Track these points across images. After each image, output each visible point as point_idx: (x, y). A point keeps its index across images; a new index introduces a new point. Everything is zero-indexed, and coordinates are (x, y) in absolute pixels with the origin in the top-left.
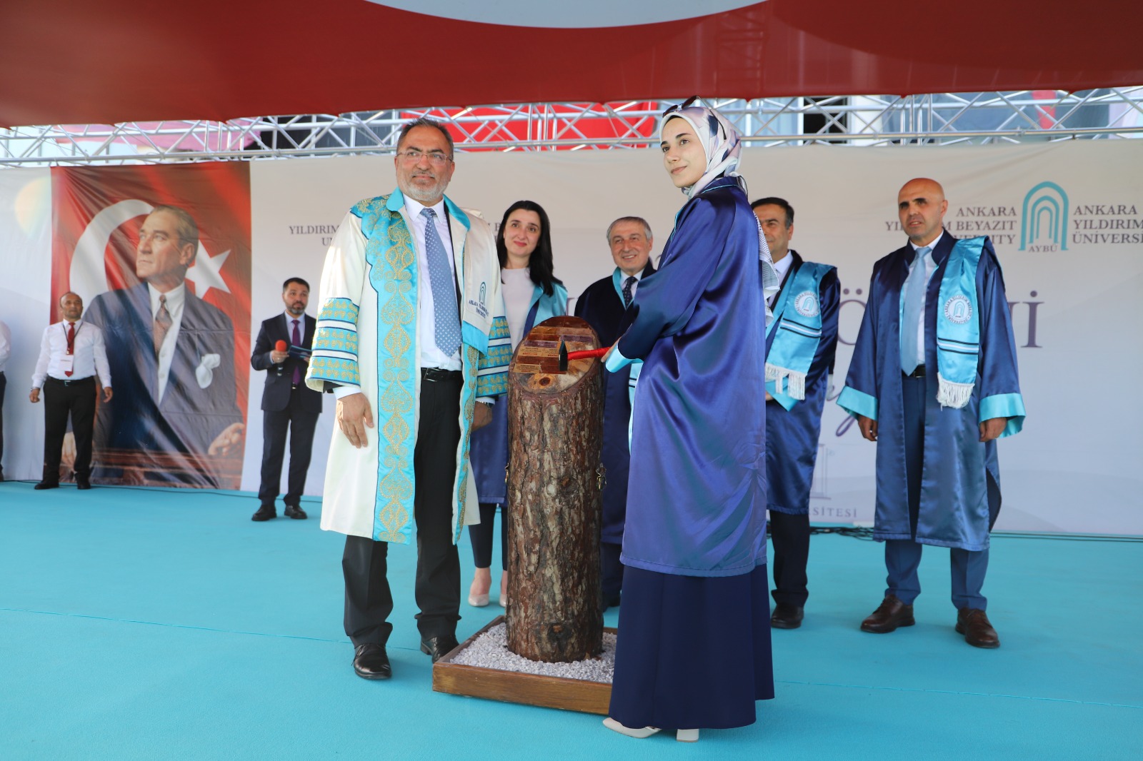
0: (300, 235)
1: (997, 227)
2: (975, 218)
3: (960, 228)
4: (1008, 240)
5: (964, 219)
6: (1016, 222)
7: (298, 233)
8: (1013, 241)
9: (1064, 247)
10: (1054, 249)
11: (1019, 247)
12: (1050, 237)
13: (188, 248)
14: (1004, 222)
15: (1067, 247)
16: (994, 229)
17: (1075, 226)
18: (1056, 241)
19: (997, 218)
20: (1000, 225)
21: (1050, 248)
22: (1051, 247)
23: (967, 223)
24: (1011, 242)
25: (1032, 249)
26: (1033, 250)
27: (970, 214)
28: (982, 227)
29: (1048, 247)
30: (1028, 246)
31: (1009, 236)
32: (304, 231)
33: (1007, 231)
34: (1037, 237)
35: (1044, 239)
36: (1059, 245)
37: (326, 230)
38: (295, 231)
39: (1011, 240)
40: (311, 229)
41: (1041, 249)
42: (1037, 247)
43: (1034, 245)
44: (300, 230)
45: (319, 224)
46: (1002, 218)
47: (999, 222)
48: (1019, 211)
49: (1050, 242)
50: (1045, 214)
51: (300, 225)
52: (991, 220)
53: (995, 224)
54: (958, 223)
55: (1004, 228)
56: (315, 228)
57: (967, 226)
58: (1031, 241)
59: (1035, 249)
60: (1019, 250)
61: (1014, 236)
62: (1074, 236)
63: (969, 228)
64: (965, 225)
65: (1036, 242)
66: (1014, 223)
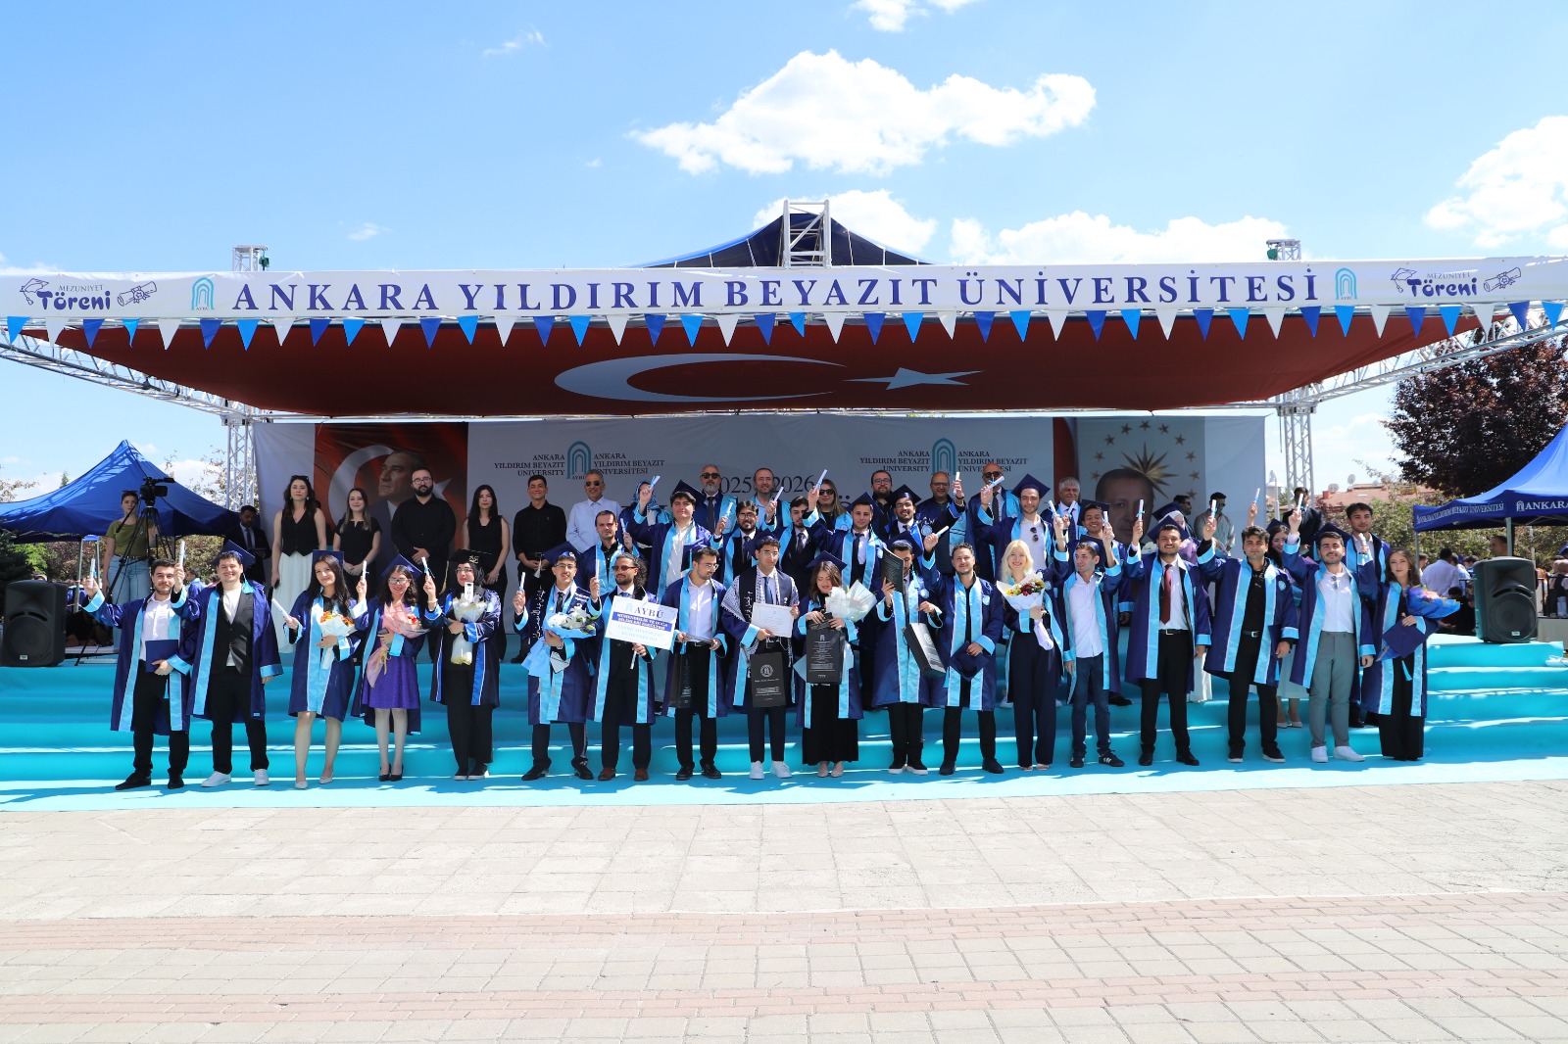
12: (947, 468)
18: (950, 470)
34: (941, 468)
50: (944, 456)
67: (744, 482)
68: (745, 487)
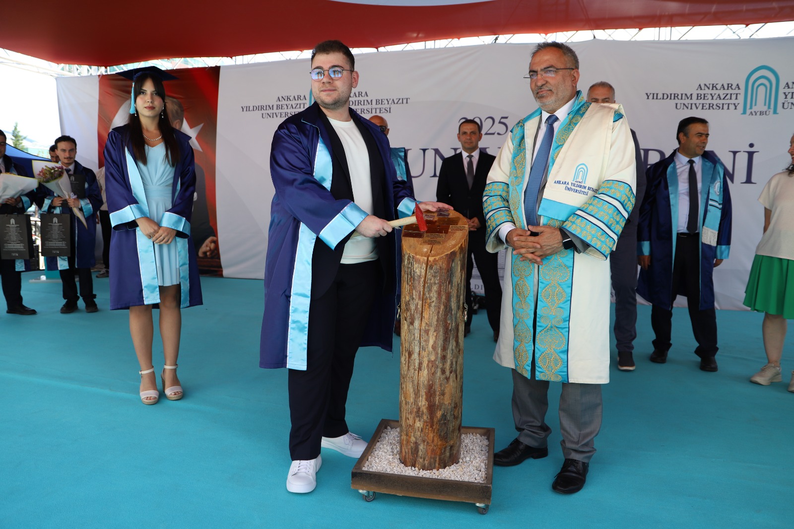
0: (248, 112)
1: (726, 98)
2: (710, 91)
3: (699, 98)
4: (734, 107)
5: (702, 92)
6: (740, 94)
7: (247, 111)
8: (737, 108)
9: (775, 112)
10: (767, 113)
11: (742, 112)
12: (765, 105)
13: (177, 123)
14: (731, 94)
15: (778, 112)
16: (724, 99)
17: (784, 97)
18: (769, 108)
19: (726, 92)
20: (729, 96)
21: (764, 113)
22: (766, 112)
23: (704, 94)
24: (736, 109)
25: (751, 113)
26: (752, 115)
27: (706, 88)
28: (715, 98)
29: (763, 112)
30: (748, 111)
31: (734, 104)
32: (250, 110)
33: (733, 101)
34: (755, 105)
35: (760, 106)
36: (772, 111)
37: (265, 108)
38: (245, 109)
39: (736, 107)
40: (255, 108)
41: (758, 114)
42: (755, 112)
43: (753, 110)
44: (248, 109)
45: (260, 105)
46: (730, 91)
47: (727, 94)
48: (742, 86)
49: (765, 109)
50: (762, 88)
51: (248, 105)
52: (722, 93)
53: (725, 95)
54: (698, 94)
55: (731, 99)
56: (258, 107)
57: (704, 97)
58: (751, 108)
59: (754, 114)
60: (742, 114)
61: (738, 104)
62: (784, 103)
63: (706, 98)
64: (702, 96)
65: (755, 109)
66: (738, 95)
67: (500, 122)
68: (501, 128)
